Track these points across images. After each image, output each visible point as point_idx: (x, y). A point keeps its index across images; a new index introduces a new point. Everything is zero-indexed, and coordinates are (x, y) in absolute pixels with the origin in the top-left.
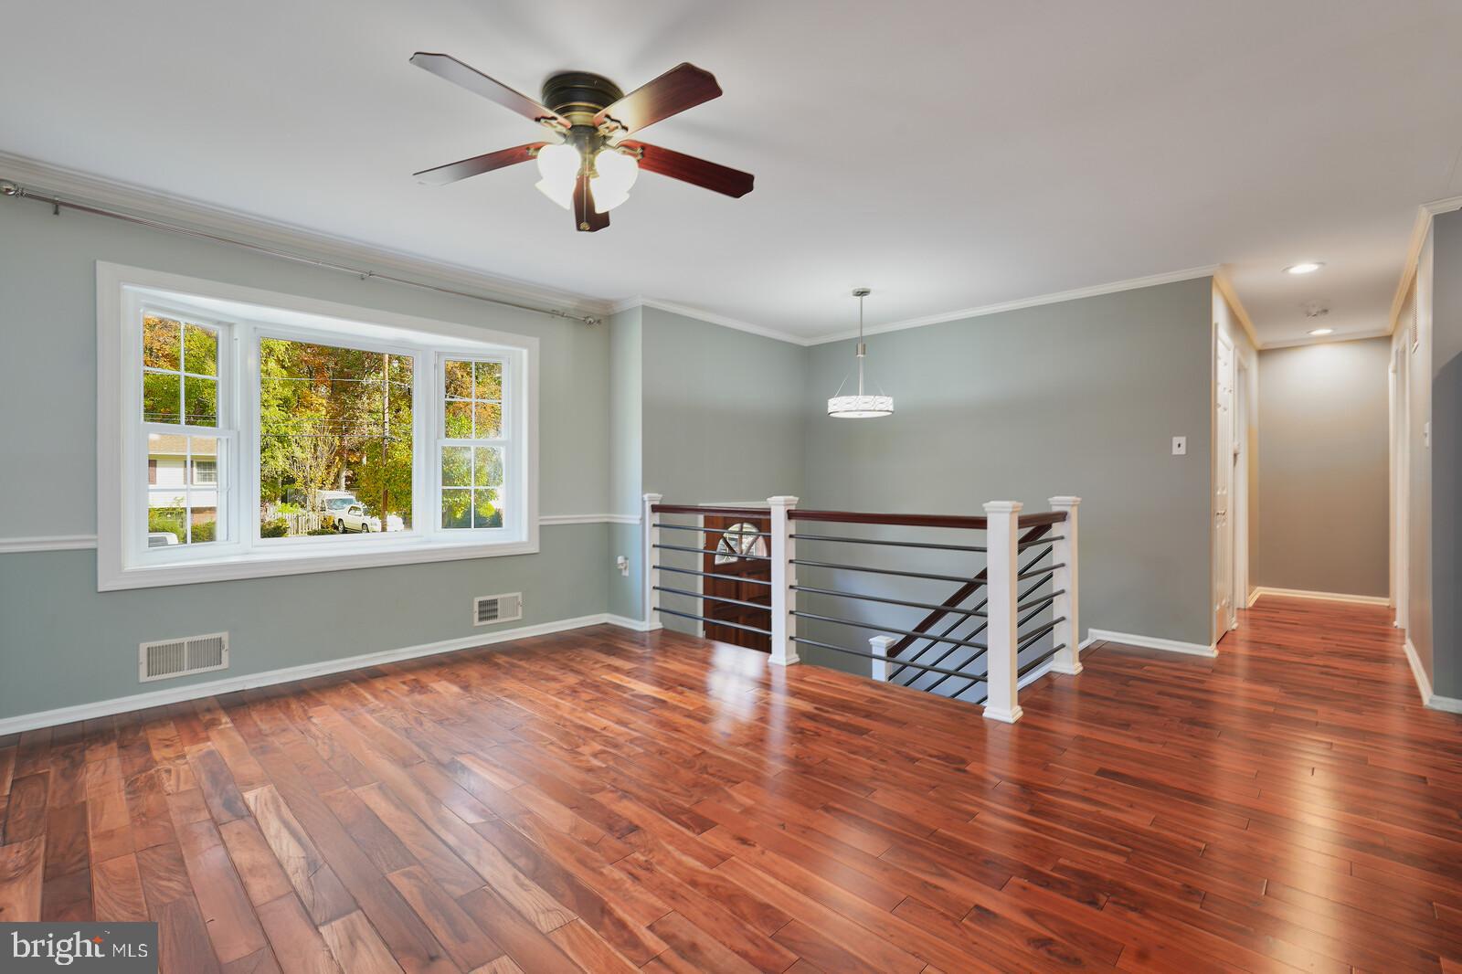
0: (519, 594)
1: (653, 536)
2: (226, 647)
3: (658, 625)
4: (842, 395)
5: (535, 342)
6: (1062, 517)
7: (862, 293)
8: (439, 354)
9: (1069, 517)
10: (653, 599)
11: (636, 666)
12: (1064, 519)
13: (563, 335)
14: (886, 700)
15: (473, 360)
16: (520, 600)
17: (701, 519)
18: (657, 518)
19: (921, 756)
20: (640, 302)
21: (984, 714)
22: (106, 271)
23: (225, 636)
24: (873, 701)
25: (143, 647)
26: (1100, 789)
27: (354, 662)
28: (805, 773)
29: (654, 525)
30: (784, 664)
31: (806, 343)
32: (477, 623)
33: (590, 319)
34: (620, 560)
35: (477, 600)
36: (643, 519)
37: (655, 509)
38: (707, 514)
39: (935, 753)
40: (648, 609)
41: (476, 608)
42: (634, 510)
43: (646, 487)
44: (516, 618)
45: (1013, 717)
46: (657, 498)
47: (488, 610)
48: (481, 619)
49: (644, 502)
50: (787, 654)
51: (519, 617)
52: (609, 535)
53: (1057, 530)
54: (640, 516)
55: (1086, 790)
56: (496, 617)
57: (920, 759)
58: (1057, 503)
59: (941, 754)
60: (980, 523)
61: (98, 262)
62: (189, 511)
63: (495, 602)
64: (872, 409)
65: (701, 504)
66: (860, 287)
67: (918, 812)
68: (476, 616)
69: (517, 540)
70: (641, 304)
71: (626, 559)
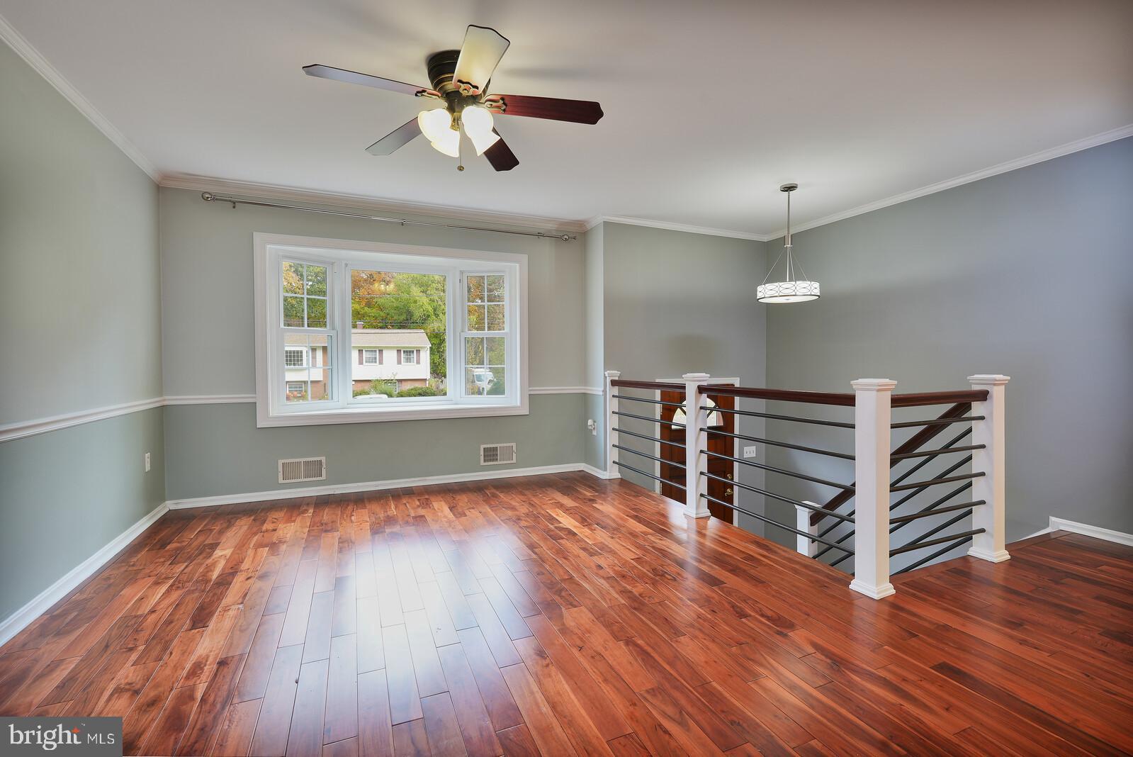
0: (514, 445)
1: (614, 405)
2: (324, 466)
3: (617, 475)
4: (767, 283)
5: (525, 258)
6: (983, 396)
7: (789, 188)
8: (462, 272)
9: (991, 397)
10: (613, 455)
11: (577, 505)
12: (985, 399)
13: (547, 251)
14: (763, 559)
15: (486, 275)
16: (514, 449)
17: (657, 394)
18: (616, 391)
19: (753, 614)
20: (600, 219)
21: (851, 587)
22: (258, 237)
23: (323, 459)
24: (750, 558)
25: (281, 462)
26: (924, 684)
27: (400, 483)
28: (635, 609)
29: (613, 396)
30: (695, 516)
31: (765, 239)
32: (482, 463)
33: (565, 237)
34: (590, 422)
35: (482, 447)
36: (605, 391)
37: (614, 383)
38: (664, 389)
39: (769, 613)
40: (609, 463)
41: (482, 453)
42: (599, 384)
43: (607, 366)
44: (512, 462)
45: (878, 593)
46: (615, 375)
47: (491, 454)
48: (485, 461)
49: (605, 377)
50: (698, 507)
51: (514, 461)
52: (584, 403)
53: (977, 408)
54: (603, 389)
55: (904, 680)
56: (496, 460)
57: (750, 616)
58: (976, 382)
59: (775, 616)
60: (849, 400)
61: (254, 233)
62: (309, 383)
63: (495, 449)
64: (809, 293)
65: (658, 380)
66: (788, 182)
67: (706, 662)
68: (482, 458)
69: (514, 404)
70: (602, 221)
71: (595, 422)
